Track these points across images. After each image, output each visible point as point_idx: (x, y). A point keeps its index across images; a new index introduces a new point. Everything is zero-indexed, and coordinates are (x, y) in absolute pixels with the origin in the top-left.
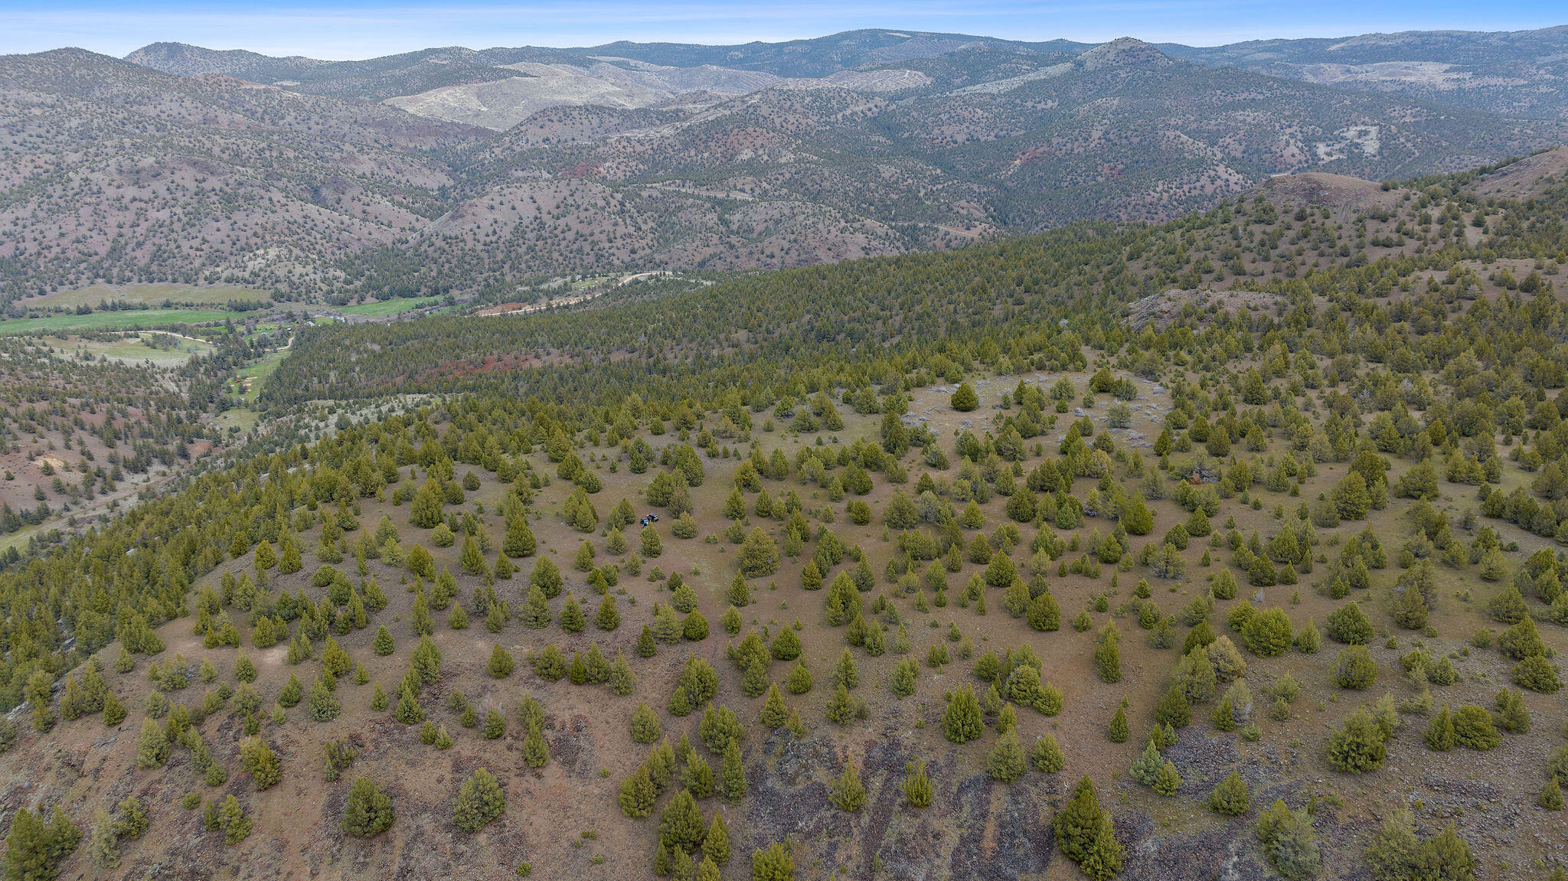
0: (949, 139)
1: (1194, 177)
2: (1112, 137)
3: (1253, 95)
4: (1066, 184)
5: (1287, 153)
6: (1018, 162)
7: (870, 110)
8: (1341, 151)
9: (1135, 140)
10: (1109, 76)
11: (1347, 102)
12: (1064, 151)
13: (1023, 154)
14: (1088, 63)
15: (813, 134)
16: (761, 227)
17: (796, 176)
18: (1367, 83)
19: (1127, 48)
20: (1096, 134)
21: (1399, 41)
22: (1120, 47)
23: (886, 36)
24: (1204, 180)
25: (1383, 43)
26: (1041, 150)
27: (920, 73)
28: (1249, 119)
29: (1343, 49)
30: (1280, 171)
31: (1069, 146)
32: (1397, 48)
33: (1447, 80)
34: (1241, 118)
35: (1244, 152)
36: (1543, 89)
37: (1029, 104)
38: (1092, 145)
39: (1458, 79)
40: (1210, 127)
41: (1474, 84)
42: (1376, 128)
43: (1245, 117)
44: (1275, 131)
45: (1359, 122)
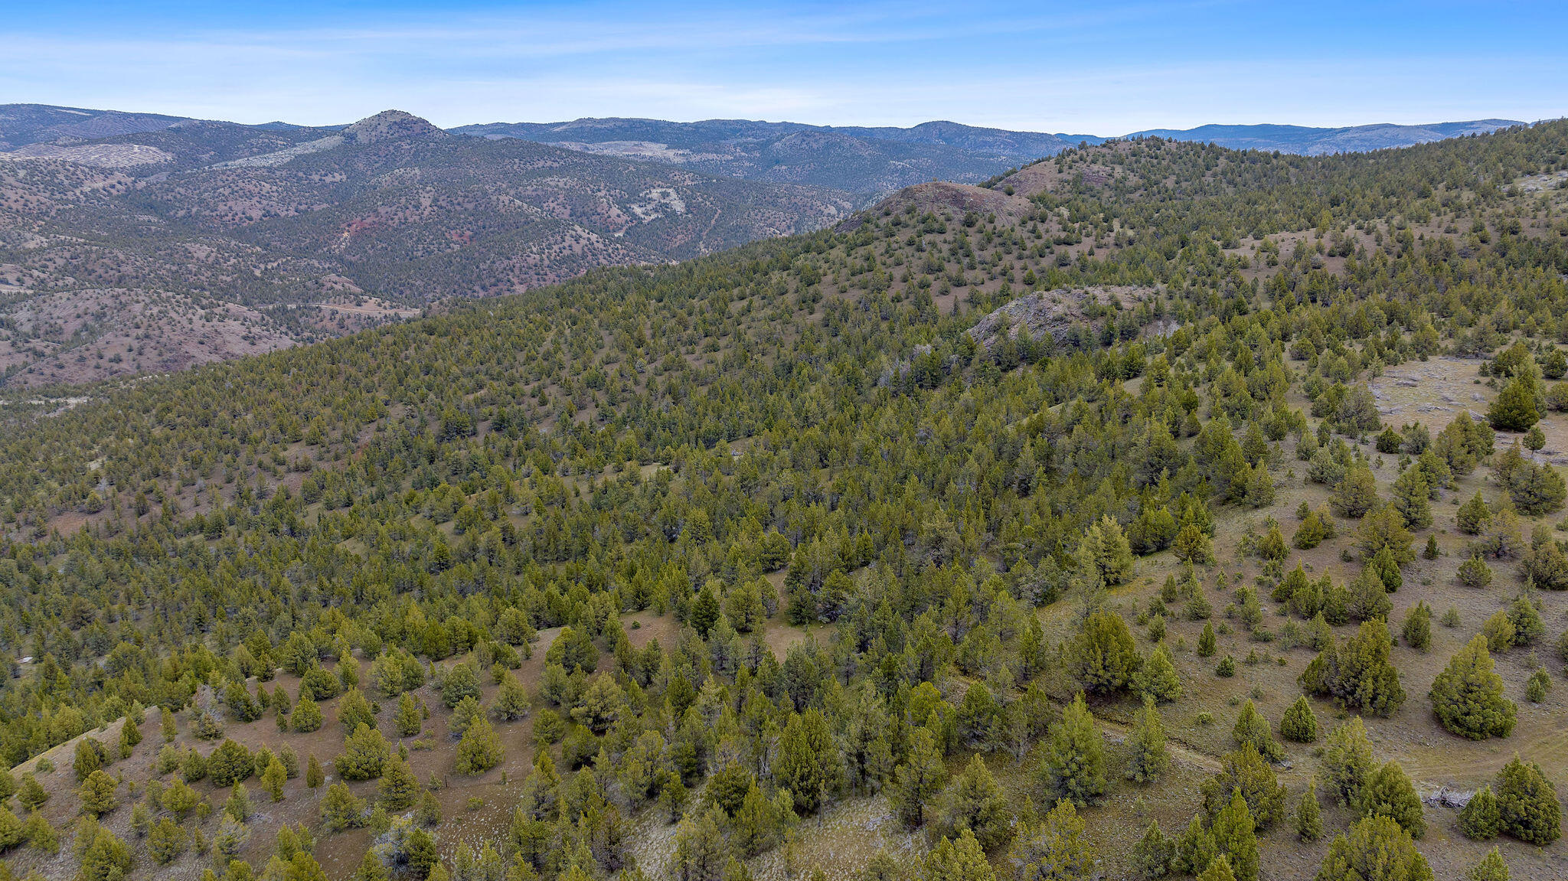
4: (420, 254)
6: (346, 234)
7: (114, 186)
8: (655, 211)
9: (470, 206)
10: (391, 148)
12: (397, 221)
13: (349, 225)
14: (359, 136)
15: (53, 213)
16: (74, 325)
17: (74, 262)
18: (615, 157)
19: (398, 120)
20: (426, 202)
21: (611, 125)
22: (390, 119)
23: (57, 112)
25: (599, 126)
26: (369, 220)
27: (154, 149)
28: (561, 185)
29: (567, 131)
31: (400, 214)
33: (674, 155)
34: (553, 183)
35: (572, 215)
37: (316, 178)
38: (426, 213)
39: (682, 155)
40: (529, 193)
41: (698, 158)
42: (671, 189)
43: (556, 183)
44: (588, 195)
45: (655, 185)
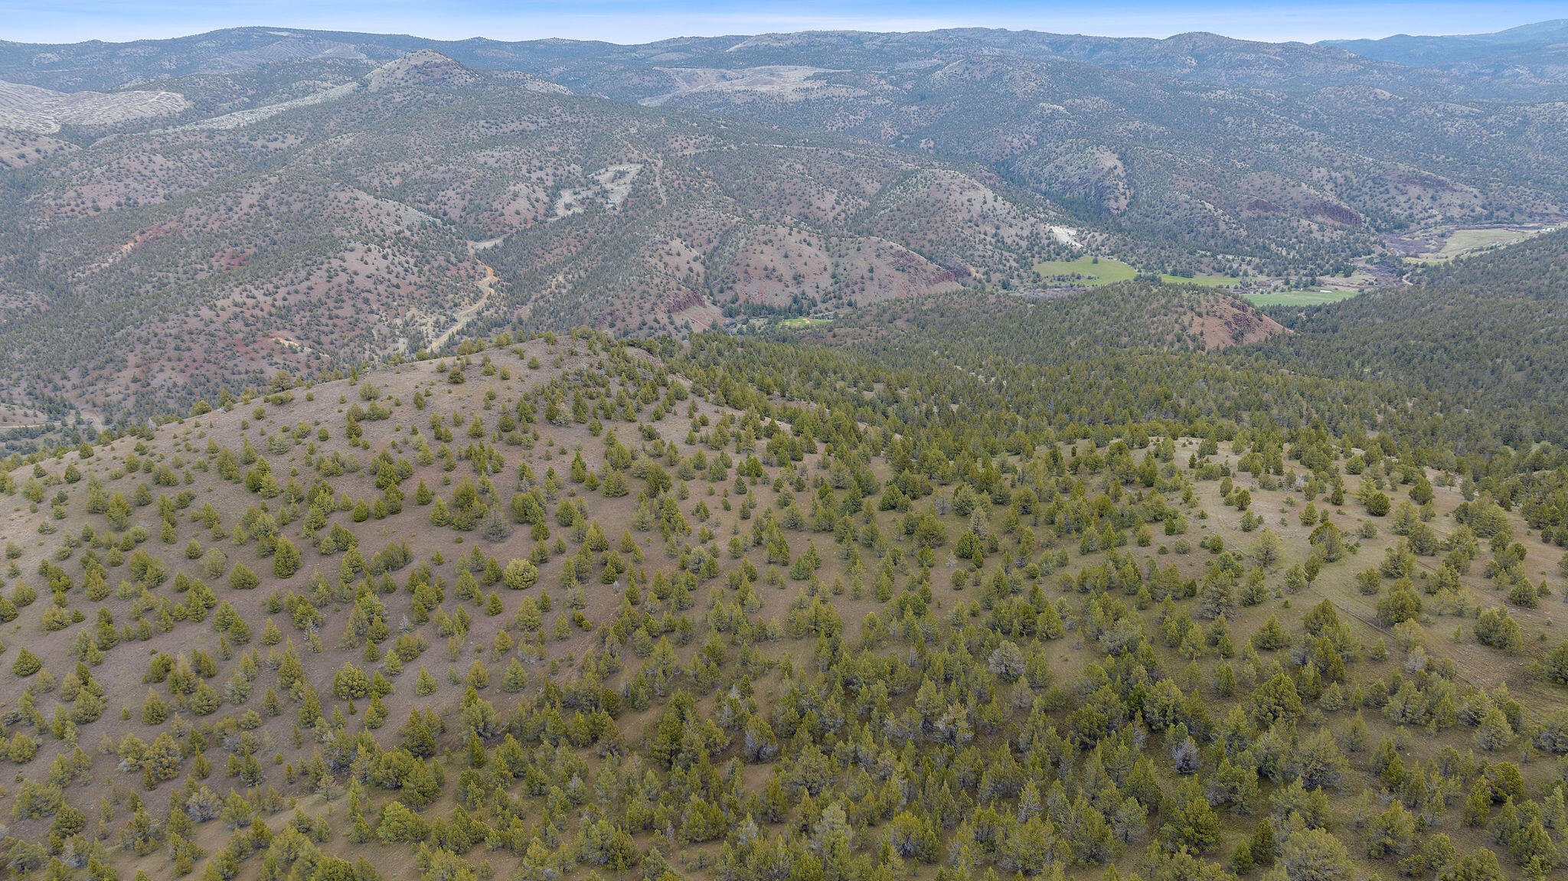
0: (89, 204)
1: (303, 274)
2: (269, 202)
3: (525, 125)
5: (509, 210)
6: (128, 247)
7: (22, 156)
9: (297, 208)
11: (633, 131)
13: (143, 233)
18: (721, 94)
21: (788, 42)
22: (413, 61)
23: (263, 36)
24: (319, 278)
25: (774, 45)
26: (168, 226)
28: (491, 162)
29: (739, 50)
30: (492, 237)
31: (204, 219)
32: (787, 49)
34: (482, 160)
35: (464, 210)
36: (879, 101)
39: (807, 89)
41: (821, 94)
42: (640, 166)
43: (488, 159)
44: (514, 176)
45: (625, 159)
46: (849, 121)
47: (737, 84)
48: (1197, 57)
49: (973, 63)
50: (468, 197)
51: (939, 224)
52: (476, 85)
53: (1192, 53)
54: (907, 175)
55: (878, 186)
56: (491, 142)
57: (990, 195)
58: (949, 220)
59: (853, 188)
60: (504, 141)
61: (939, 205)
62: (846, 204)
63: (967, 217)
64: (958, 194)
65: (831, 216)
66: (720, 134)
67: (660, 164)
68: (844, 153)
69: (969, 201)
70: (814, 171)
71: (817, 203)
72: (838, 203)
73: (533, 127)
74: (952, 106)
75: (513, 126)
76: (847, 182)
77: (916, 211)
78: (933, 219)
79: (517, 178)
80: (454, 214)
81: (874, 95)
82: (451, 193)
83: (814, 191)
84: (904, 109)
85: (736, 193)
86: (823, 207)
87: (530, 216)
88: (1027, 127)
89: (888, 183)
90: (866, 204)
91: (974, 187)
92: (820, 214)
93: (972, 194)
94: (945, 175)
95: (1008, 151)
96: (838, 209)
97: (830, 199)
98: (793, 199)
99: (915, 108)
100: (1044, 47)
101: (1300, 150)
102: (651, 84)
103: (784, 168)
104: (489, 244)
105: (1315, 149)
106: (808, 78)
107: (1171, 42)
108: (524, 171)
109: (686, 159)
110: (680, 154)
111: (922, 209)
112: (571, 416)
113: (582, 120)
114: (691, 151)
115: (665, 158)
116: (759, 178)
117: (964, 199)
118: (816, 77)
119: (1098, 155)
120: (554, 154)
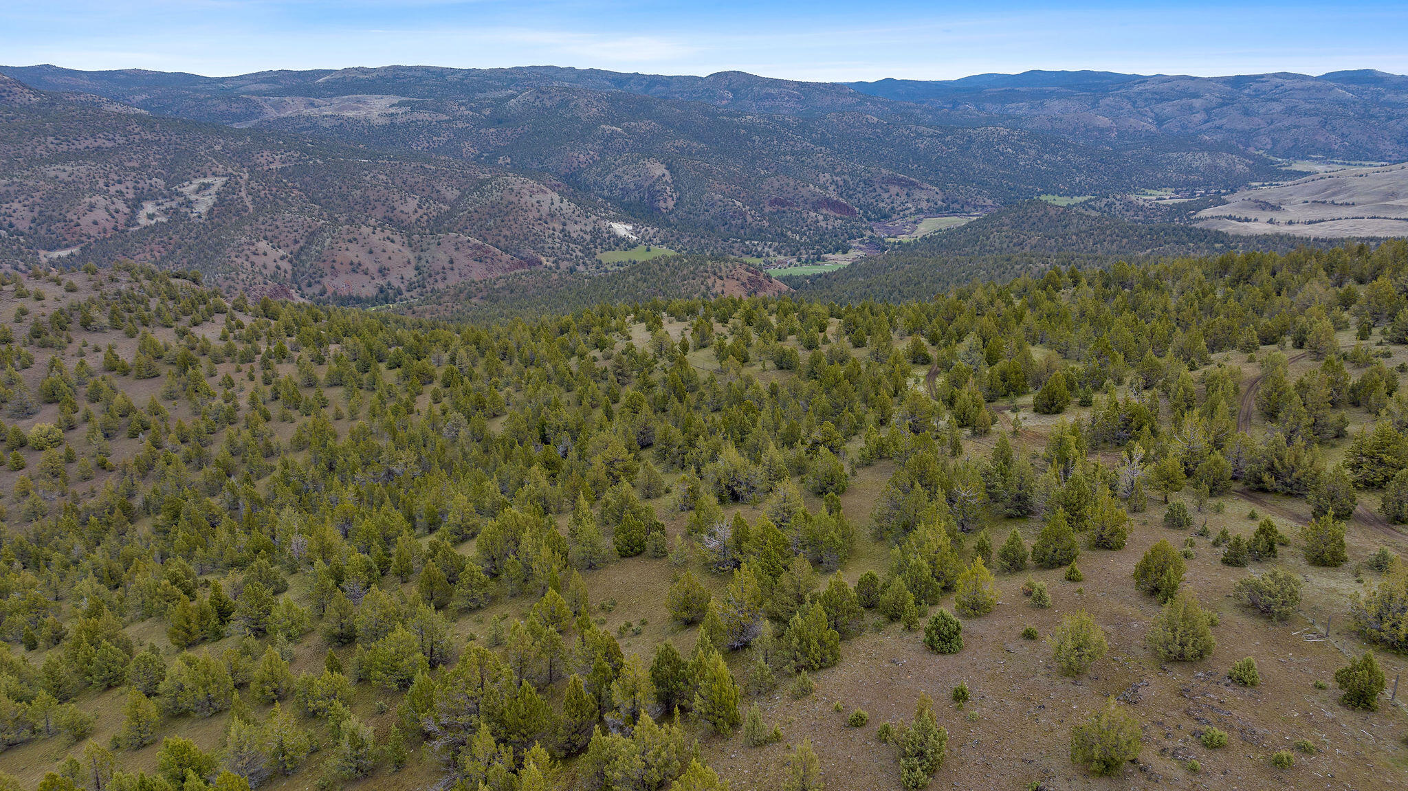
3: (100, 142)
5: (86, 221)
8: (166, 212)
11: (218, 148)
18: (308, 118)
25: (361, 77)
28: (63, 176)
29: (328, 81)
30: (67, 246)
32: (373, 81)
33: (381, 115)
34: (52, 174)
36: (460, 125)
42: (225, 179)
43: (58, 173)
44: (90, 190)
45: (209, 173)
46: (434, 142)
47: (326, 109)
48: (733, 91)
49: (543, 93)
50: (37, 209)
51: (512, 222)
52: (41, 104)
53: (728, 88)
54: (483, 182)
55: (457, 193)
56: (64, 158)
57: (556, 197)
58: (521, 218)
59: (435, 195)
60: (80, 156)
61: (511, 206)
62: (428, 208)
63: (537, 215)
64: (527, 197)
65: (414, 218)
66: (306, 151)
67: (246, 176)
68: (426, 166)
69: (538, 202)
70: (398, 181)
71: (399, 207)
72: (420, 207)
73: (109, 144)
74: (526, 128)
75: (87, 143)
76: (428, 190)
77: (492, 212)
78: (506, 218)
79: (93, 191)
80: (23, 226)
81: (455, 119)
82: (16, 205)
83: (397, 197)
84: (483, 131)
85: (323, 201)
86: (406, 210)
87: (109, 226)
88: (590, 146)
89: (466, 189)
90: (447, 208)
91: (542, 191)
92: (404, 217)
93: (540, 197)
94: (516, 182)
95: (575, 165)
96: (420, 212)
97: (412, 204)
98: (377, 204)
99: (492, 130)
100: (607, 83)
101: (809, 160)
102: (238, 111)
103: (368, 178)
104: (64, 253)
105: (821, 159)
106: (394, 105)
107: (711, 79)
108: (101, 184)
109: (273, 173)
110: (266, 168)
111: (496, 210)
112: (106, 321)
113: (163, 139)
114: (277, 165)
115: (251, 171)
116: (344, 188)
117: (534, 201)
118: (400, 104)
119: (648, 165)
120: (133, 169)
